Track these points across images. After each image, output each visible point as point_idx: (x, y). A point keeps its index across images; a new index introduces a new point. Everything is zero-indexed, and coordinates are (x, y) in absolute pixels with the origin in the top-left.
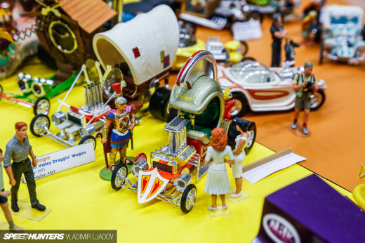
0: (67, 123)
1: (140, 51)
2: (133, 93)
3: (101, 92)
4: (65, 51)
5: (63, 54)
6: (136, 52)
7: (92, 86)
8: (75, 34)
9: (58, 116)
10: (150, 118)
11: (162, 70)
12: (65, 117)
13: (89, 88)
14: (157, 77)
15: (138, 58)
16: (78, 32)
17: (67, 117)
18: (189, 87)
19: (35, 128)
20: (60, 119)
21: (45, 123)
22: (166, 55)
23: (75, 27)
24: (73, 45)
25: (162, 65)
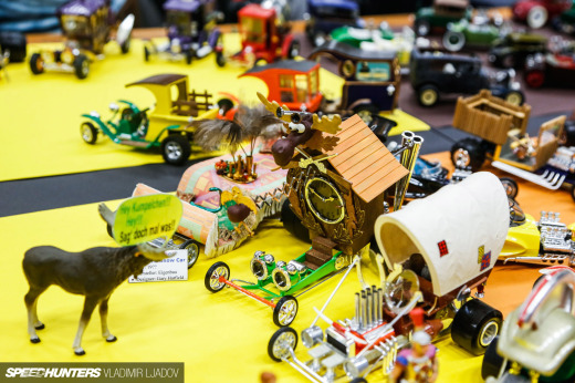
0: (324, 347)
1: (449, 247)
2: (430, 307)
3: (381, 304)
4: (326, 221)
5: (321, 224)
6: (443, 249)
7: (369, 294)
8: (344, 200)
9: (312, 334)
10: (451, 344)
11: (479, 273)
12: (321, 337)
13: (364, 297)
14: (469, 284)
15: (445, 257)
16: (349, 198)
17: (326, 336)
18: (534, 327)
19: (276, 348)
20: (314, 339)
21: (291, 341)
22: (486, 252)
23: (347, 191)
24: (339, 213)
25: (479, 266)
